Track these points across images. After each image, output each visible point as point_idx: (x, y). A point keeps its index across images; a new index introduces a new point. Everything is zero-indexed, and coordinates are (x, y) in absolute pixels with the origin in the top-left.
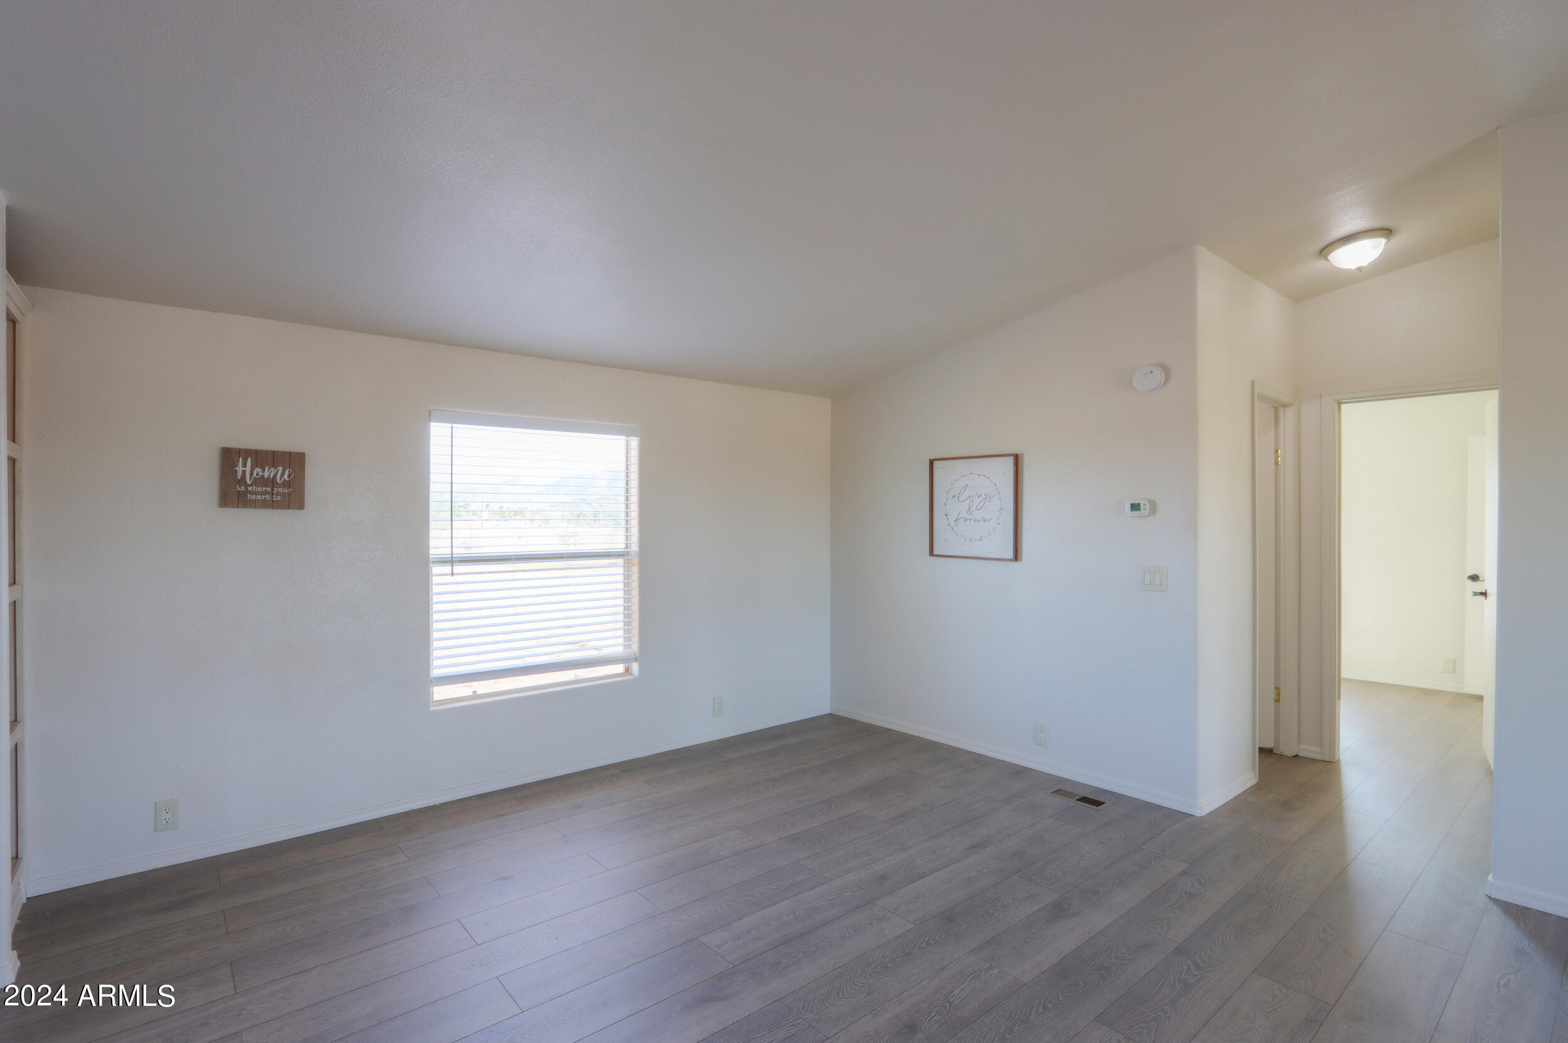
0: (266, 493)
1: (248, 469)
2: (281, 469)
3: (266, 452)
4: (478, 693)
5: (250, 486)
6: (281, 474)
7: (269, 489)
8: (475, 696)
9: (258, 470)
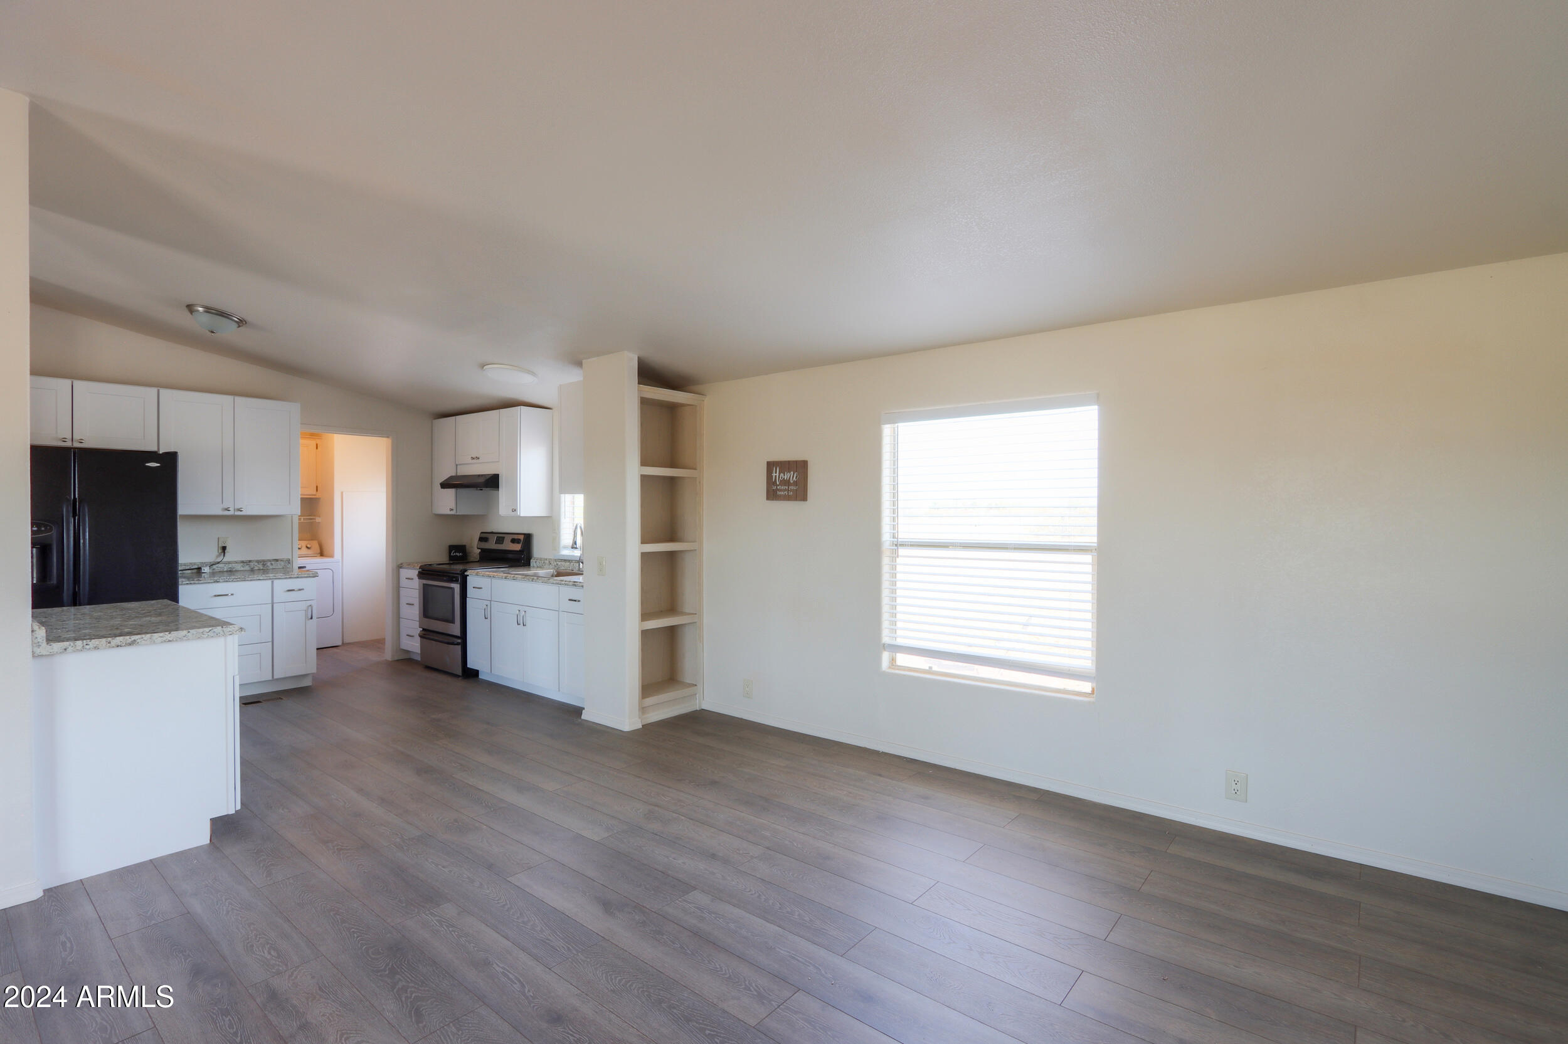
0: (785, 490)
1: (777, 474)
2: (792, 472)
3: (785, 461)
4: (933, 669)
5: (779, 485)
6: (791, 476)
7: (787, 487)
8: (930, 671)
9: (782, 475)
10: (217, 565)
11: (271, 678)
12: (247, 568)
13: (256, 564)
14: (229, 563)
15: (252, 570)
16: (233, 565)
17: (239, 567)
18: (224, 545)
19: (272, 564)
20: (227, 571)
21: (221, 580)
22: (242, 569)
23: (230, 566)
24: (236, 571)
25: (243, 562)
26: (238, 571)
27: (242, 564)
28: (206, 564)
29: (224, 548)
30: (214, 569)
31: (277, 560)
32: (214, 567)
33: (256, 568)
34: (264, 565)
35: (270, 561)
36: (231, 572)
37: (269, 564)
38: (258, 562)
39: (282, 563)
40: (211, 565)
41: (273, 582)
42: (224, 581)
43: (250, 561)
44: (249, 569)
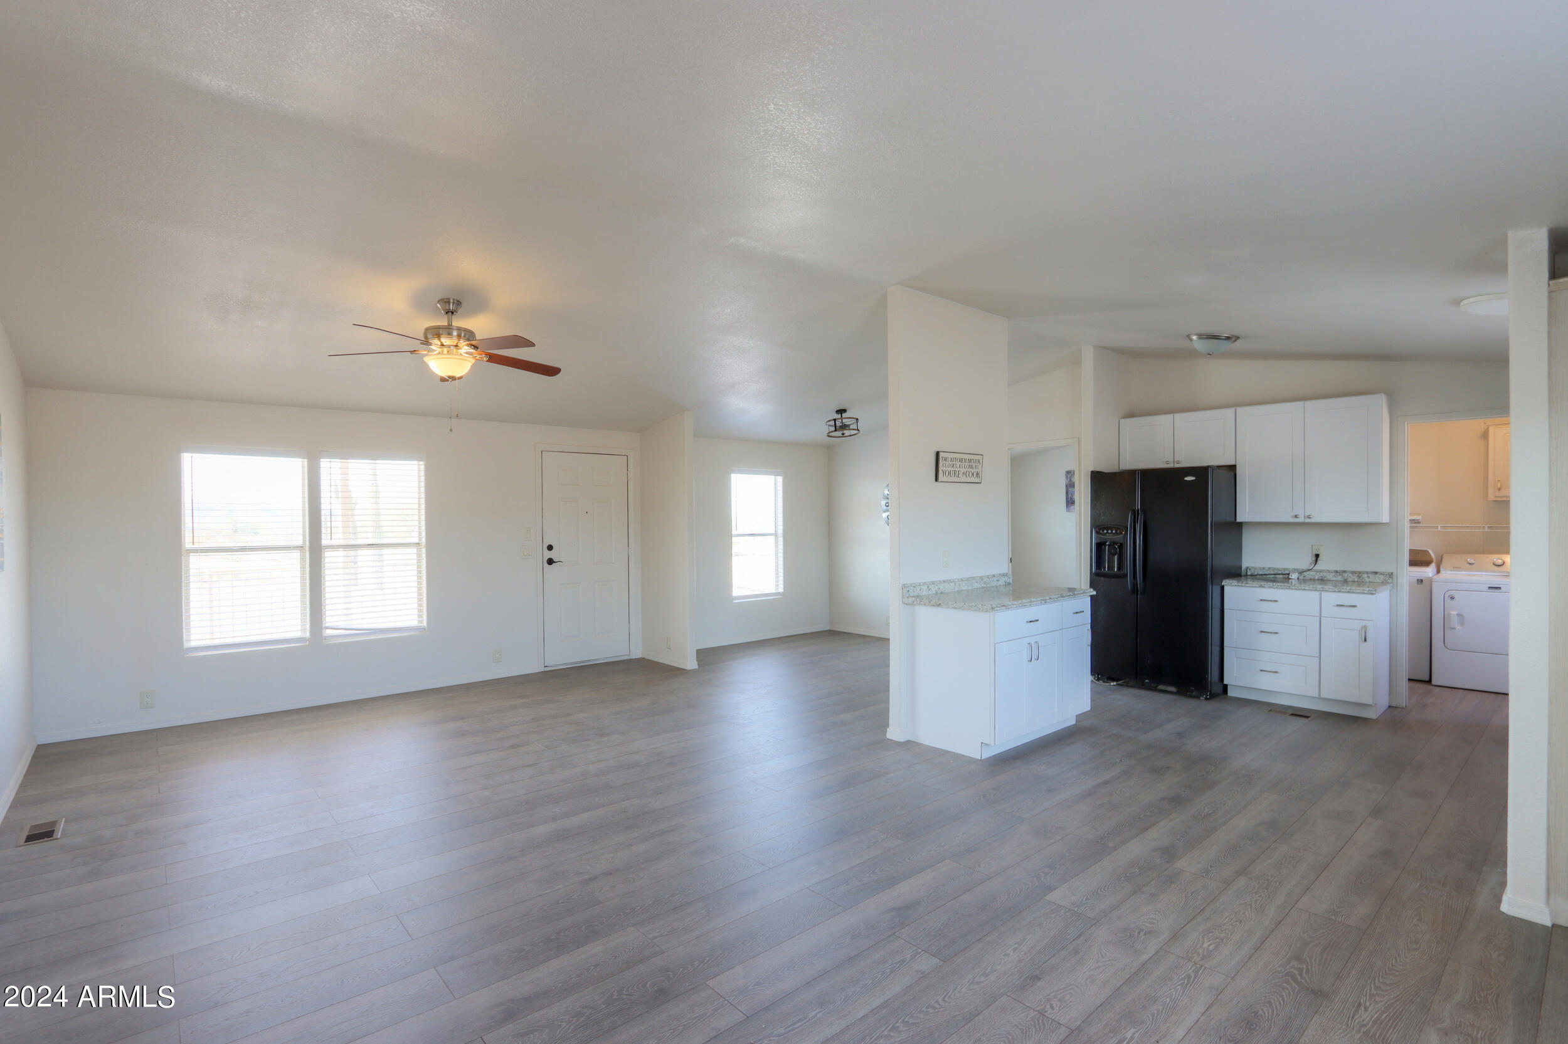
10: (1308, 573)
11: (1316, 695)
12: (1340, 578)
13: (1350, 575)
14: (1321, 571)
15: (1345, 581)
16: (1325, 574)
17: (1330, 576)
18: (1317, 553)
19: (1369, 577)
20: (1318, 580)
21: (1266, 586)
22: (1334, 579)
23: (1322, 574)
24: (1328, 580)
25: (1336, 572)
26: (1330, 581)
27: (1334, 574)
28: (1295, 570)
29: (1317, 556)
30: (1305, 576)
31: (1376, 573)
32: (1305, 574)
33: (1350, 579)
34: (1359, 577)
35: (1367, 573)
36: (1322, 580)
37: (1365, 576)
38: (1353, 573)
39: (1382, 577)
40: (1301, 572)
41: (1321, 594)
42: (1269, 587)
43: (1344, 572)
44: (1342, 579)
